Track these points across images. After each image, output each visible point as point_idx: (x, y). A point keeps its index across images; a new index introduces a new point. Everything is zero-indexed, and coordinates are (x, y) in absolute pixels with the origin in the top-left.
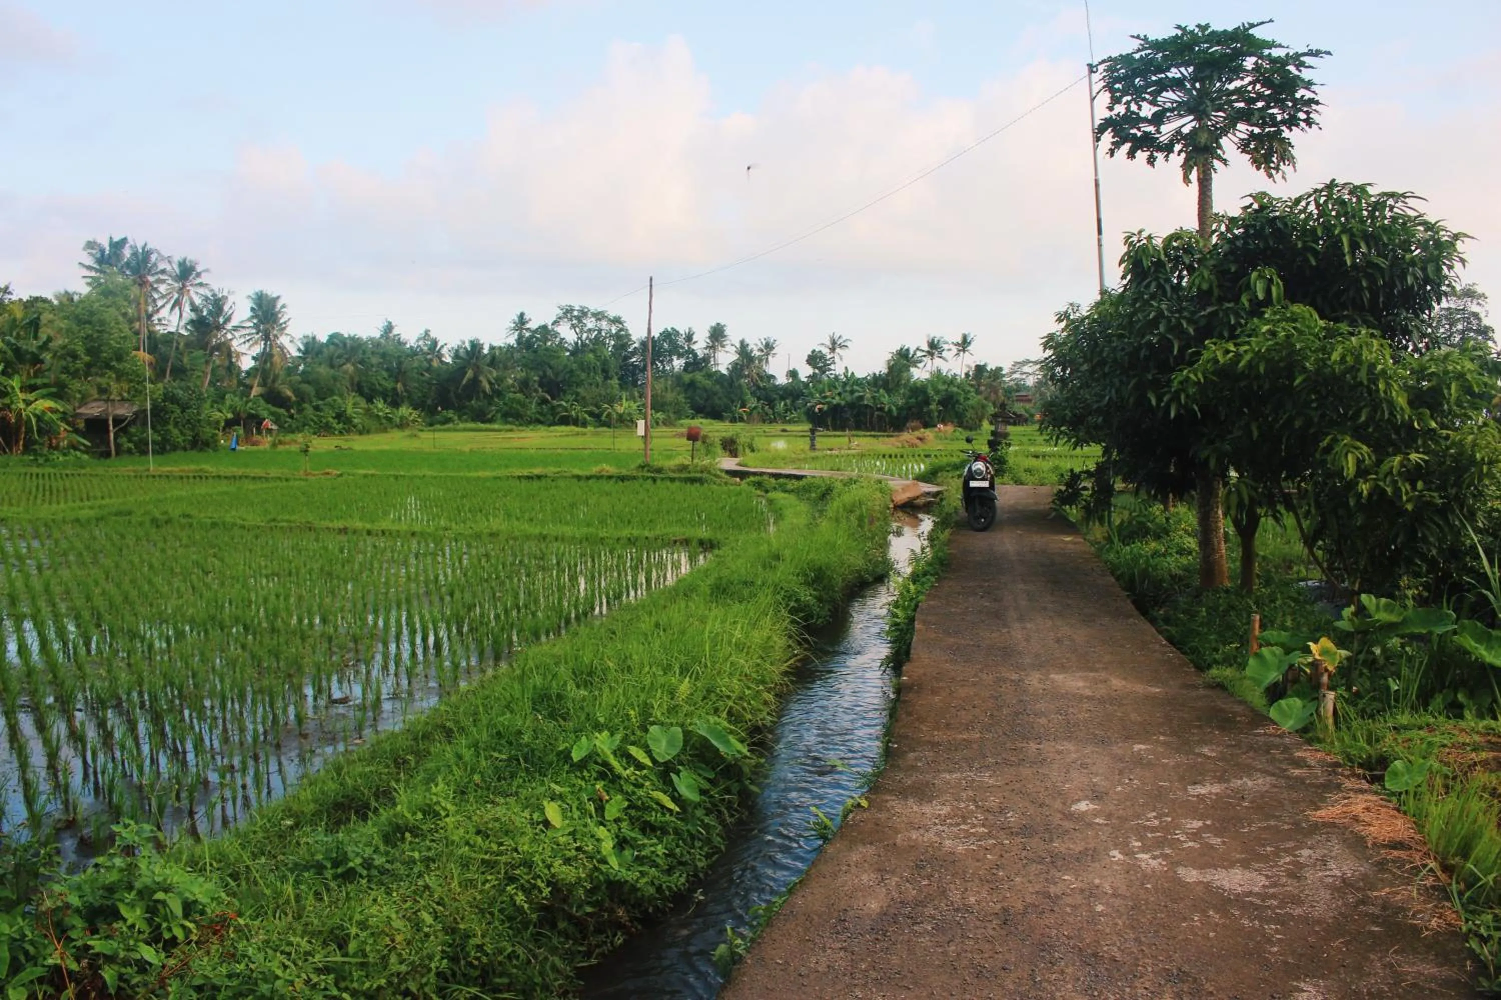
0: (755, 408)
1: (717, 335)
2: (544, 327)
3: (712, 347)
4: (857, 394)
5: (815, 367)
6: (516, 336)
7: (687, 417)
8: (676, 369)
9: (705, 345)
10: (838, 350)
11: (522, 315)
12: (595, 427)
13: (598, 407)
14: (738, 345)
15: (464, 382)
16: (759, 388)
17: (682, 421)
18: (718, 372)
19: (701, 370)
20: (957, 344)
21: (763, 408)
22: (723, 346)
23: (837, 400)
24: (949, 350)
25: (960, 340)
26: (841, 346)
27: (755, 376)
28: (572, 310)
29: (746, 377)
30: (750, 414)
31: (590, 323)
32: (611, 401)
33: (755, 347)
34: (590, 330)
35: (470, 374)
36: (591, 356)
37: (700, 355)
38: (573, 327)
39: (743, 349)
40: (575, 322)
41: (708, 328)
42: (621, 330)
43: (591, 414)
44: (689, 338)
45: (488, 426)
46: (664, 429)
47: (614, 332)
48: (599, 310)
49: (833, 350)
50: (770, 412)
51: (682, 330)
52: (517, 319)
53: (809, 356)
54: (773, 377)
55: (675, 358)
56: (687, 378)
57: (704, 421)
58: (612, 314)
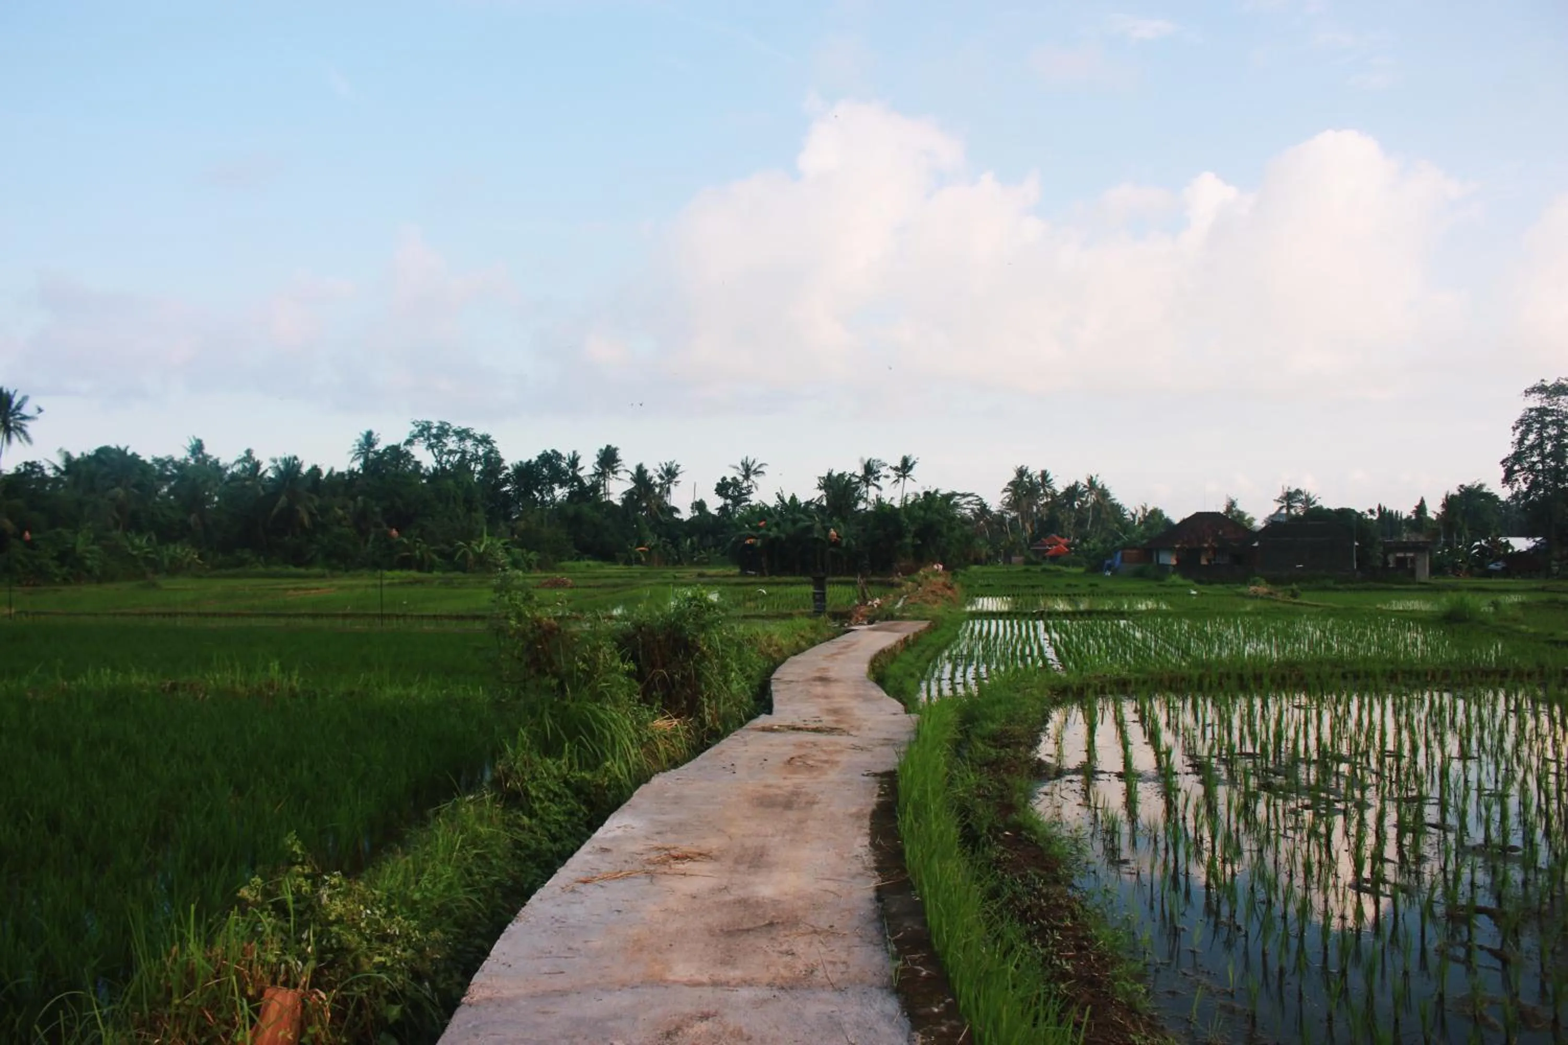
0: (656, 546)
1: (608, 459)
2: (394, 449)
3: (602, 475)
4: (801, 524)
5: (726, 496)
6: (362, 460)
7: (571, 559)
8: (558, 499)
9: (592, 472)
10: (753, 477)
11: (369, 435)
12: (445, 571)
13: (451, 544)
14: (634, 471)
15: (275, 511)
16: (660, 523)
17: (563, 564)
18: (610, 502)
19: (589, 500)
20: (896, 469)
21: (664, 547)
22: (615, 473)
23: (774, 533)
24: (887, 477)
25: (898, 464)
26: (756, 472)
27: (655, 507)
28: (430, 428)
29: (643, 509)
30: (648, 554)
31: (452, 443)
32: (469, 535)
33: (654, 474)
34: (451, 452)
35: (283, 500)
36: (450, 482)
37: (587, 482)
38: (431, 446)
39: (640, 475)
40: (433, 441)
41: (597, 452)
42: (491, 451)
43: (441, 554)
44: (574, 463)
45: (302, 570)
46: (539, 574)
47: (481, 453)
48: (464, 427)
49: (747, 477)
50: (673, 551)
51: (566, 452)
52: (362, 440)
53: (718, 484)
54: (677, 510)
55: (556, 486)
56: (571, 510)
57: (591, 563)
58: (479, 431)
